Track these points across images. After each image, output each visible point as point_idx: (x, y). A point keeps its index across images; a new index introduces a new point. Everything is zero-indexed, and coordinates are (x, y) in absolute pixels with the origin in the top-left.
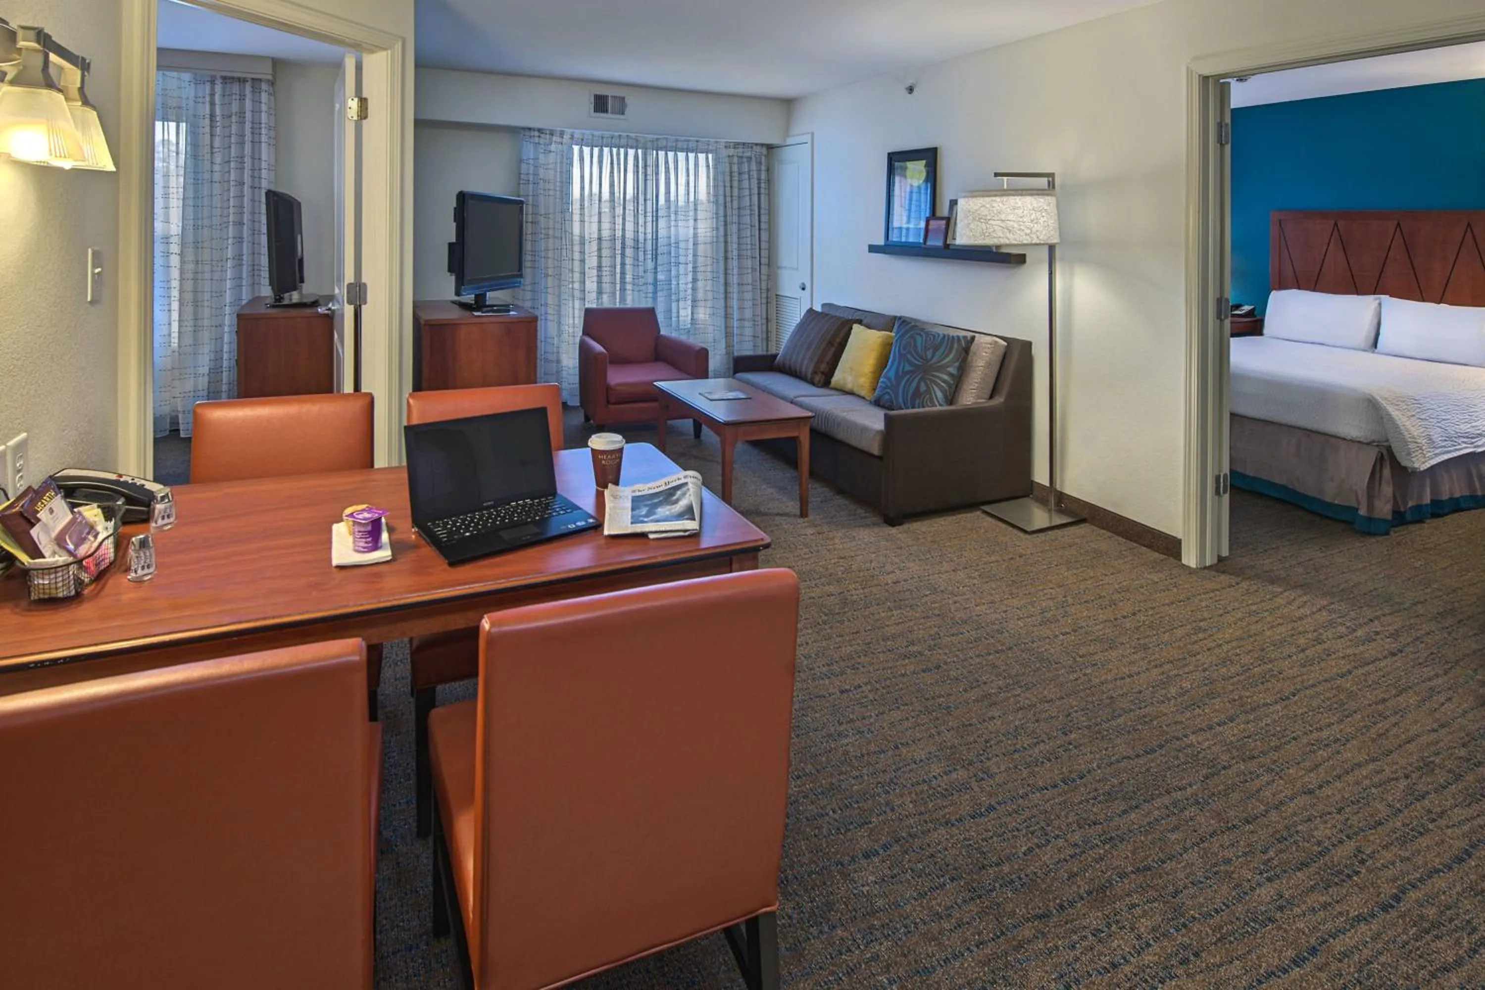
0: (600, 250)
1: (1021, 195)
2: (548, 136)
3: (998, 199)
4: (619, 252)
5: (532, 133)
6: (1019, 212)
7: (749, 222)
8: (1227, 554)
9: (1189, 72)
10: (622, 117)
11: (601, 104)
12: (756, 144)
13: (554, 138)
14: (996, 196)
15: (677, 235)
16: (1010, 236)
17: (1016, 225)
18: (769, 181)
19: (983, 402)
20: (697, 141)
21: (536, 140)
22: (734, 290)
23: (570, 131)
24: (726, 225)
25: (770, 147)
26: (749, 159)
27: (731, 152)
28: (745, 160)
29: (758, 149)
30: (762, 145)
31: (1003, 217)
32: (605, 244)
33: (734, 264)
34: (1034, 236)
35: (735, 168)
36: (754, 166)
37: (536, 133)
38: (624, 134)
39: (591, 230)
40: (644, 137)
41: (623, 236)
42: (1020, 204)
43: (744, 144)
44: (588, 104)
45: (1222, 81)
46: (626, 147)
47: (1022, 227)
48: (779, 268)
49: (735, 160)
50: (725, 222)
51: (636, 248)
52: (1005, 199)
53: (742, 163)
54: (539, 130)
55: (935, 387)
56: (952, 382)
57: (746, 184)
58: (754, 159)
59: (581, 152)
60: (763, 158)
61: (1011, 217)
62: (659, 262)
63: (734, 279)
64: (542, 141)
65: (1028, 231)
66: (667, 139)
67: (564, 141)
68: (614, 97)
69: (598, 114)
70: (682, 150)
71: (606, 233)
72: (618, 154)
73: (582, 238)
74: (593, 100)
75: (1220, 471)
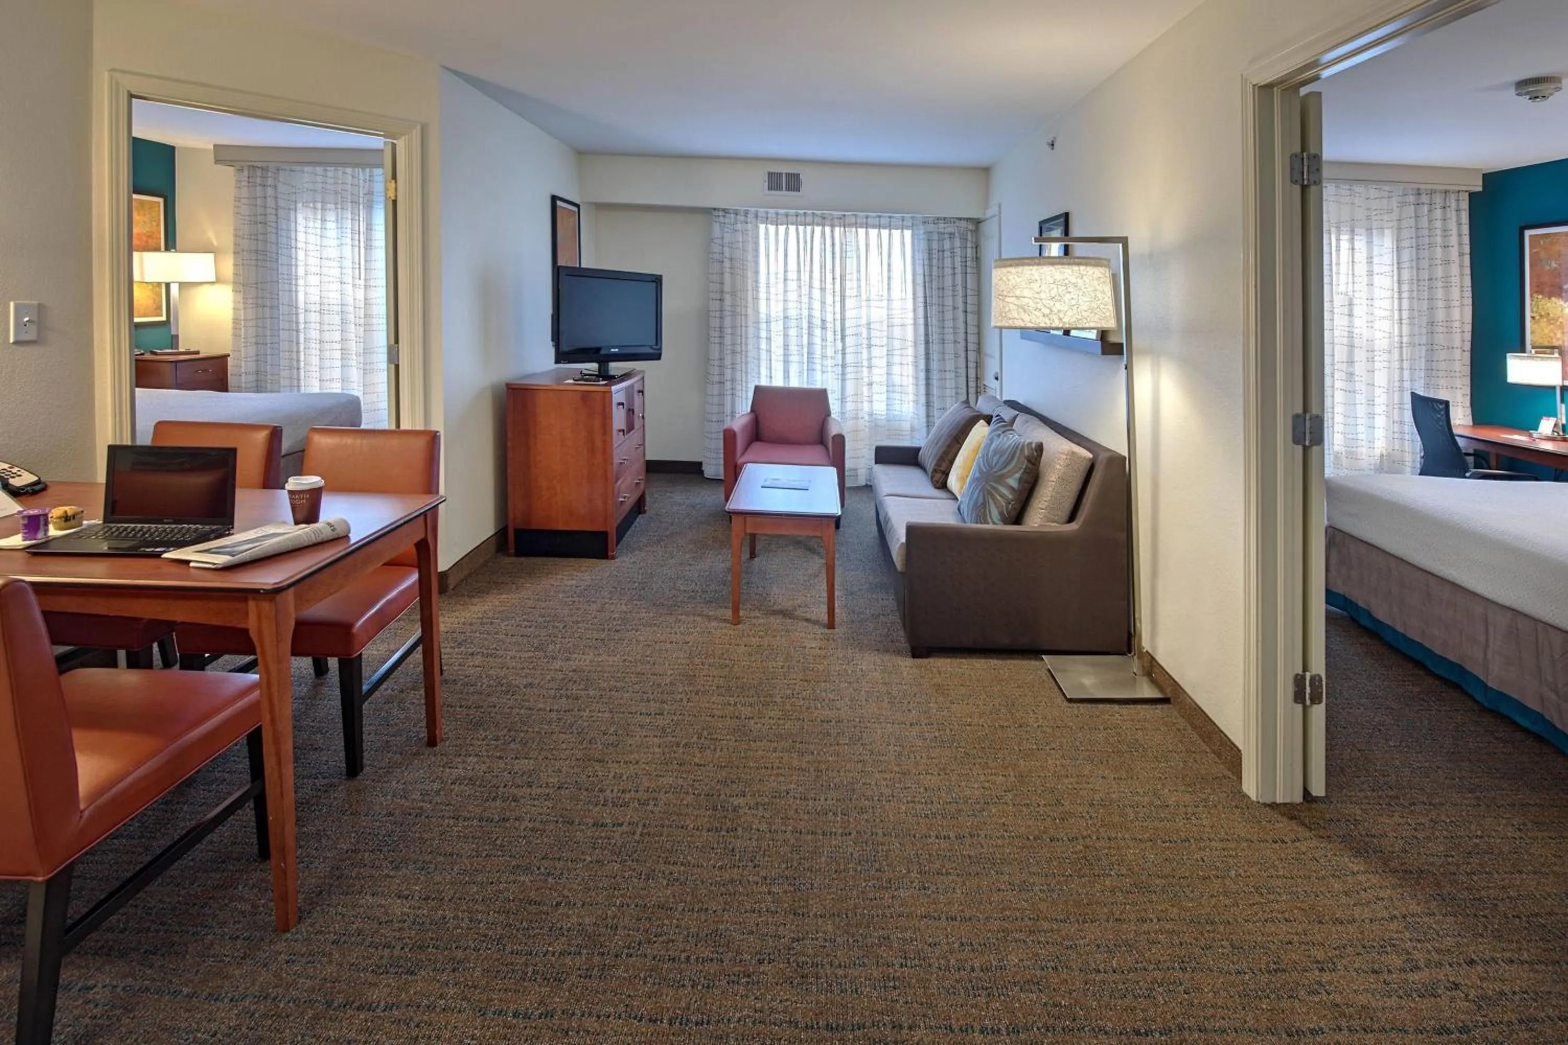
0: (786, 328)
1: (1039, 264)
2: (732, 216)
3: (1012, 270)
4: (805, 331)
5: (716, 213)
6: (1035, 286)
7: (951, 303)
8: (1323, 794)
9: (1244, 80)
10: (797, 193)
11: (774, 181)
12: (960, 219)
13: (739, 217)
14: (1011, 266)
15: (868, 316)
16: (1026, 317)
17: (1031, 303)
18: (977, 259)
19: (1055, 527)
20: (890, 217)
21: (722, 219)
22: (935, 376)
23: (753, 209)
24: (926, 306)
25: (977, 222)
26: (952, 235)
27: (931, 227)
28: (947, 236)
29: (963, 224)
30: (967, 219)
31: (1018, 293)
32: (793, 323)
33: (935, 348)
34: (1055, 318)
35: (935, 245)
36: (958, 243)
37: (721, 213)
38: (810, 212)
39: (776, 309)
40: (831, 215)
41: (810, 316)
42: (1037, 277)
43: (945, 219)
44: (761, 181)
45: (1303, 91)
46: (812, 224)
47: (1039, 306)
48: (986, 355)
49: (935, 237)
50: (925, 302)
51: (824, 328)
52: (1020, 269)
53: (943, 240)
54: (724, 210)
55: (991, 501)
56: (1011, 497)
57: (948, 262)
58: (957, 234)
59: (767, 229)
60: (969, 234)
61: (1026, 293)
62: (847, 344)
63: (935, 366)
64: (727, 220)
65: (1047, 311)
66: (856, 216)
67: (749, 220)
68: (788, 175)
69: (773, 192)
70: (874, 227)
71: (793, 313)
72: (805, 232)
73: (768, 315)
74: (766, 178)
75: (1305, 669)
